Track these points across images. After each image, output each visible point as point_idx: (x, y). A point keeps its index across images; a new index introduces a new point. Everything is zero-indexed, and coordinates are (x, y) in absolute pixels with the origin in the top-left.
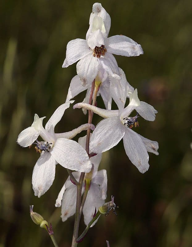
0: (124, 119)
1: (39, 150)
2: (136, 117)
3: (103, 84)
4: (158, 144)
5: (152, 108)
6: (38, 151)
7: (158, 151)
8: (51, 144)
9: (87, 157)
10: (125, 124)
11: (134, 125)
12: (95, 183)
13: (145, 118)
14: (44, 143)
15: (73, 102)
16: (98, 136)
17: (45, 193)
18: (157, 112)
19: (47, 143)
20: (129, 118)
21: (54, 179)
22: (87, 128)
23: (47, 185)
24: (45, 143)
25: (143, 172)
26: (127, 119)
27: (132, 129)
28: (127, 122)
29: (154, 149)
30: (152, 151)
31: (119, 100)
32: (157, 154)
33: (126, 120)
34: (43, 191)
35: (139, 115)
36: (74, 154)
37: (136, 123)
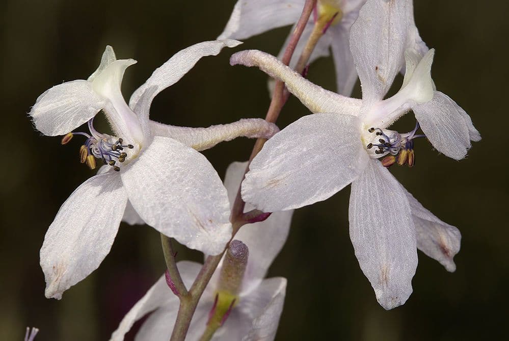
0: (373, 129)
1: (91, 159)
2: (411, 136)
3: (343, 20)
4: (460, 237)
5: (465, 120)
6: (87, 160)
7: (457, 259)
8: (131, 147)
9: (225, 211)
10: (370, 146)
11: (397, 156)
12: (246, 315)
13: (435, 145)
14: (110, 139)
15: (234, 44)
16: (278, 159)
17: (68, 287)
18: (477, 138)
19: (121, 141)
20: (388, 133)
21: (109, 251)
22: (255, 133)
23: (80, 265)
24: (114, 140)
25: (390, 305)
26: (381, 134)
27: (390, 167)
28: (379, 143)
29: (445, 251)
30: (438, 256)
31: (373, 69)
32: (451, 267)
33: (378, 134)
34: (64, 281)
35: (419, 131)
36: (187, 191)
37: (404, 153)
